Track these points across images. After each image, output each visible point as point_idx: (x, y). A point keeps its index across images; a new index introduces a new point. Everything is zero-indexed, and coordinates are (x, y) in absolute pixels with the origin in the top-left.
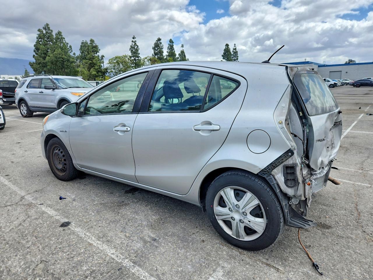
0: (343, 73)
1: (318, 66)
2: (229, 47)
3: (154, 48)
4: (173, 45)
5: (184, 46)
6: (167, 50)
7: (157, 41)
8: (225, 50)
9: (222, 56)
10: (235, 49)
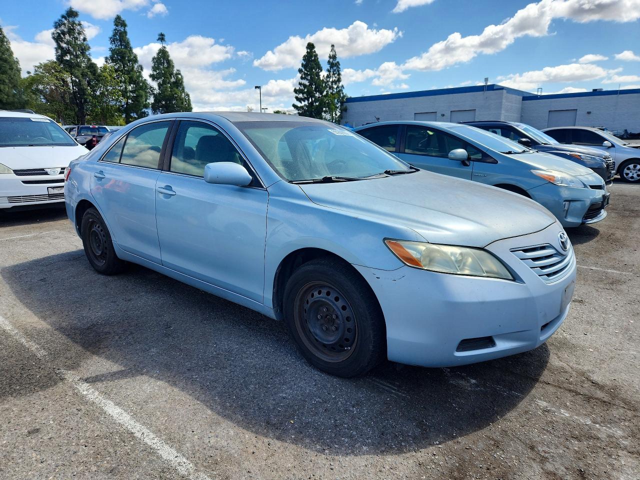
0: (581, 113)
1: (522, 98)
2: (315, 52)
3: (58, 39)
4: (125, 32)
5: (166, 38)
6: (110, 46)
7: (63, 17)
8: (305, 57)
9: (300, 71)
10: (334, 57)
